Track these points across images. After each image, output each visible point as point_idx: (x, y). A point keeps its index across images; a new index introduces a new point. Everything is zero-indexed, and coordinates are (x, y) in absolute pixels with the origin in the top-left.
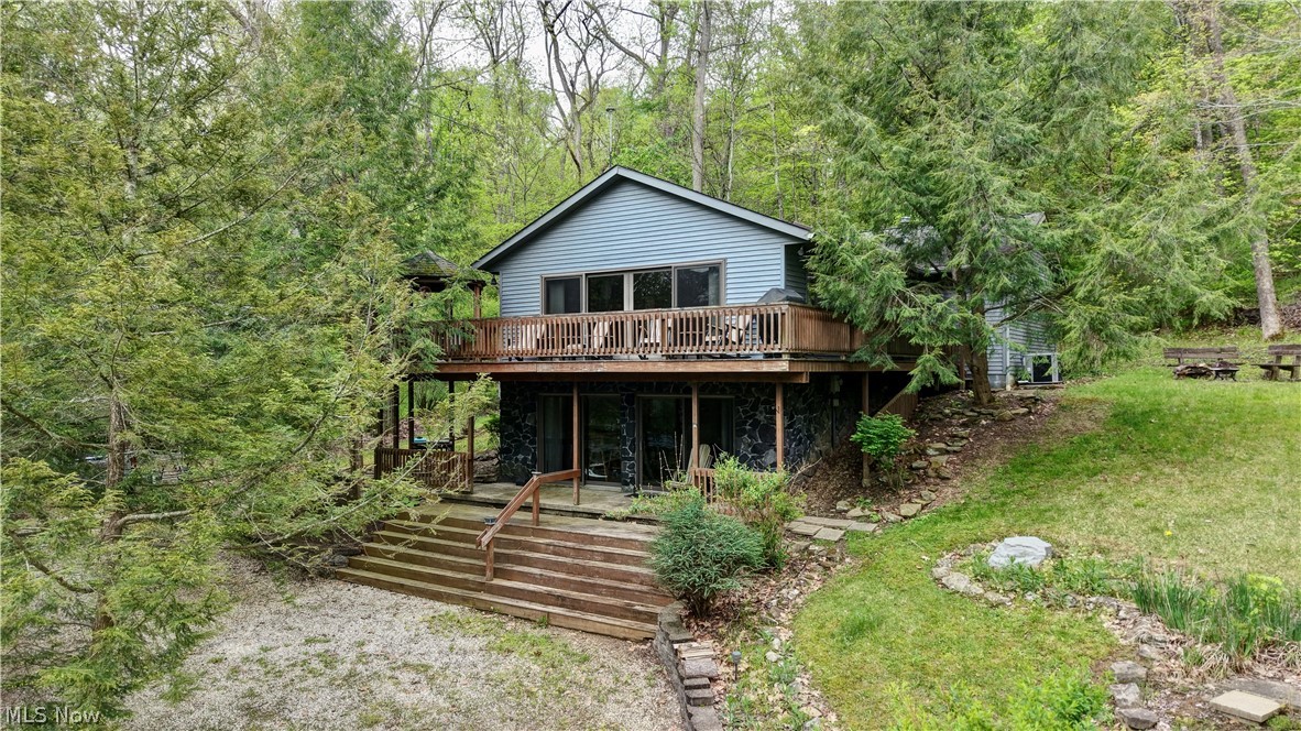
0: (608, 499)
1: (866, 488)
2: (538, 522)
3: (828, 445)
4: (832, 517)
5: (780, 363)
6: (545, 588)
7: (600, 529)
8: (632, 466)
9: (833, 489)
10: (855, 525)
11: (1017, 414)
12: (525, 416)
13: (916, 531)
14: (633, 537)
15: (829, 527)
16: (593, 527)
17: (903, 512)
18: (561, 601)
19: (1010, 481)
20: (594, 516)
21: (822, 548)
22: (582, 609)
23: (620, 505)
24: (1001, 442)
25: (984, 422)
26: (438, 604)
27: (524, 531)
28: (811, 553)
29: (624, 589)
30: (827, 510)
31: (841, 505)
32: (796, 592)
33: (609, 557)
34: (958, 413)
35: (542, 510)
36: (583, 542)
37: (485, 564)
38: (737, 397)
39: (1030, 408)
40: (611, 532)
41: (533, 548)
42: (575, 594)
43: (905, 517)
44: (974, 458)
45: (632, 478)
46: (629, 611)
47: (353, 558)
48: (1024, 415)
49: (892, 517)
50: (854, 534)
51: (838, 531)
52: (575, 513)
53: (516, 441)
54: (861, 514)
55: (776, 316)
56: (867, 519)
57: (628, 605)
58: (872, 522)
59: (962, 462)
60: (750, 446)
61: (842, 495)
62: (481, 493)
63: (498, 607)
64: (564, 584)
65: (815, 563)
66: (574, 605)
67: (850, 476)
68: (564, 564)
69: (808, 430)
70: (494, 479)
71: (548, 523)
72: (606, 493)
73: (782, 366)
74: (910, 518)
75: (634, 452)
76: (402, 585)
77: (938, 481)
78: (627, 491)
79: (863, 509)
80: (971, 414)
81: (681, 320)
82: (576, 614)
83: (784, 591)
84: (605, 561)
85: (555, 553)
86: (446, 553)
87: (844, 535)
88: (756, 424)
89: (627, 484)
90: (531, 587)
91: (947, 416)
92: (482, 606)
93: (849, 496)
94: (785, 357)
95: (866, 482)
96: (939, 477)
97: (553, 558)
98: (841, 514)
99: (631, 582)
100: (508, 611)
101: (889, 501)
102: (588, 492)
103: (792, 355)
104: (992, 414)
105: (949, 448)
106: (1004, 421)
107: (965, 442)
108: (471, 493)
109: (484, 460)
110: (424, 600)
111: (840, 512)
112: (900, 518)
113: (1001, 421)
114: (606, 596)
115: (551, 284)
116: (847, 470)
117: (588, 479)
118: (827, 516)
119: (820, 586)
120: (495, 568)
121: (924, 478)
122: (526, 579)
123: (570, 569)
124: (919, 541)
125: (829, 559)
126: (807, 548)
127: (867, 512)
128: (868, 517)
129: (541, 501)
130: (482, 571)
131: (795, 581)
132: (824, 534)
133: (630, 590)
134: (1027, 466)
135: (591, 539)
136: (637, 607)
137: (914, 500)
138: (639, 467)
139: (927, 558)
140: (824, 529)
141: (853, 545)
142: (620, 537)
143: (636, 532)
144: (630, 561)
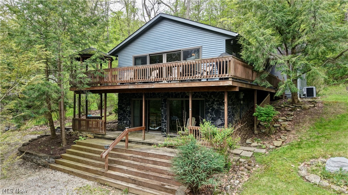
0: (155, 138)
1: (256, 134)
2: (127, 147)
3: (239, 118)
4: (245, 146)
5: (228, 82)
6: (128, 175)
7: (152, 150)
8: (166, 126)
9: (243, 135)
10: (257, 150)
11: (310, 107)
12: (127, 107)
13: (284, 153)
14: (165, 154)
15: (245, 150)
16: (149, 149)
17: (275, 144)
18: (134, 182)
19: (317, 132)
20: (150, 144)
21: (245, 160)
22: (143, 186)
23: (160, 140)
24: (308, 117)
25: (298, 109)
26: (85, 180)
27: (122, 151)
28: (240, 162)
29: (161, 177)
30: (243, 143)
31: (248, 141)
32: (238, 182)
33: (155, 163)
34: (287, 106)
35: (130, 142)
36: (145, 156)
37: (104, 164)
38: (206, 99)
39: (315, 105)
40: (156, 152)
41: (125, 158)
42: (140, 179)
43: (277, 147)
44: (299, 123)
45: (165, 130)
46: (163, 188)
47: (56, 160)
48: (313, 107)
49: (271, 147)
50: (257, 154)
51: (249, 152)
52: (143, 143)
53: (124, 116)
54: (257, 145)
55: (226, 62)
56: (260, 147)
57: (163, 185)
58: (263, 148)
59: (294, 124)
60: (211, 118)
61: (247, 137)
62: (109, 135)
63: (108, 183)
64: (136, 174)
65: (243, 167)
66: (140, 184)
67: (249, 130)
68: (136, 165)
69: (233, 112)
70: (116, 130)
71: (132, 147)
72: (155, 135)
73: (229, 83)
74: (279, 147)
75: (166, 120)
76: (73, 172)
77: (286, 132)
78: (163, 135)
79: (258, 143)
80: (292, 106)
81: (186, 65)
82: (140, 188)
83: (232, 181)
84: (153, 164)
85: (133, 160)
86: (92, 159)
87: (253, 154)
88: (213, 109)
89: (163, 132)
90: (122, 175)
91: (282, 107)
92: (102, 182)
93: (250, 138)
94: (230, 79)
95: (256, 132)
96: (286, 130)
97: (132, 162)
98: (249, 145)
99: (164, 174)
100: (112, 185)
101: (267, 139)
102: (149, 135)
103: (233, 78)
104: (301, 107)
105: (287, 119)
106: (306, 109)
107: (293, 117)
108: (105, 135)
109: (113, 123)
110: (80, 179)
111: (248, 144)
112: (275, 147)
113: (305, 109)
114: (153, 180)
115: (136, 59)
116: (247, 127)
117: (149, 130)
118: (243, 146)
119: (248, 179)
120: (108, 166)
121: (280, 130)
122: (121, 171)
123: (139, 168)
124: (287, 158)
125: (249, 165)
126: (238, 160)
127: (259, 144)
128: (260, 146)
129: (129, 138)
130: (103, 167)
131: (236, 176)
132: (244, 154)
133: (163, 178)
134: (322, 126)
135: (148, 155)
136: (166, 186)
137: (278, 139)
138: (168, 126)
139: (293, 166)
140: (245, 152)
141: (258, 159)
142: (160, 154)
143: (166, 152)
144: (164, 165)
